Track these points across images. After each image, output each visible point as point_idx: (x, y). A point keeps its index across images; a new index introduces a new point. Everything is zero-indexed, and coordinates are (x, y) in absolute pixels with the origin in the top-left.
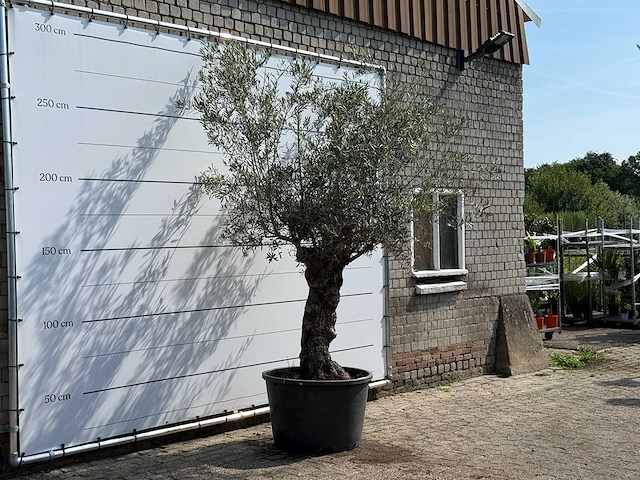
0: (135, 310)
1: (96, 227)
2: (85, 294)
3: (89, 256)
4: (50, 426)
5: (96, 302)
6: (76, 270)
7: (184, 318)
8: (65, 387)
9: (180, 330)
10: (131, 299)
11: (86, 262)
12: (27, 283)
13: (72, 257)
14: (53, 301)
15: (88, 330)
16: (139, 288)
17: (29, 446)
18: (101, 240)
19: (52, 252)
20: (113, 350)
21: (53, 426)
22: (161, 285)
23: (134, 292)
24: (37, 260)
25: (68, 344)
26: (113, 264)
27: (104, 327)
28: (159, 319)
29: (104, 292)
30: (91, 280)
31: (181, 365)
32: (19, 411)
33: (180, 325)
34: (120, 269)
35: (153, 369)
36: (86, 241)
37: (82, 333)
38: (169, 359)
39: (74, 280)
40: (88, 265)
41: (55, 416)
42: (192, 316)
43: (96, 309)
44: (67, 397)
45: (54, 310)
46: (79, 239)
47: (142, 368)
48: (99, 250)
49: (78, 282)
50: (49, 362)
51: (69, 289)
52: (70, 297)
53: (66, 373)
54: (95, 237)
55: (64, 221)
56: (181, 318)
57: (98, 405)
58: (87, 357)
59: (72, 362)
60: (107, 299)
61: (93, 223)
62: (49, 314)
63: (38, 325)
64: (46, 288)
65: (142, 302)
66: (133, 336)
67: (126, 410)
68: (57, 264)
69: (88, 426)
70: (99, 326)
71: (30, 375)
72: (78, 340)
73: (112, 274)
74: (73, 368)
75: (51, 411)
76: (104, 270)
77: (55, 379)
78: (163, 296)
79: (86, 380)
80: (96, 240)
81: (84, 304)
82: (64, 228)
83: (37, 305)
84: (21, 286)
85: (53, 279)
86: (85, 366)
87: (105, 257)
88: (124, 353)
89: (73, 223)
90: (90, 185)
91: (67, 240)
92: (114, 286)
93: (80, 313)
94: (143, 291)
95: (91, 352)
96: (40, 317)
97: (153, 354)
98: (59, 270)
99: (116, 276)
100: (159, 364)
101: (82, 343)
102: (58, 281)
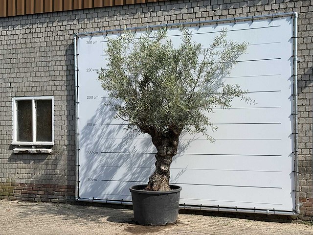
0: (123, 150)
1: (107, 116)
2: (102, 142)
3: (104, 127)
4: (89, 190)
5: (106, 145)
6: (99, 133)
7: (146, 156)
8: (95, 177)
9: (144, 161)
10: (121, 145)
11: (103, 129)
12: (82, 136)
13: (98, 127)
14: (91, 143)
15: (103, 156)
16: (124, 141)
17: (82, 195)
18: (109, 121)
19: (90, 125)
20: (113, 165)
21: (90, 190)
22: (135, 141)
23: (122, 143)
24: (85, 128)
25: (96, 160)
26: (114, 131)
27: (110, 156)
28: (134, 155)
29: (110, 141)
30: (105, 137)
31: (145, 177)
32: (79, 182)
33: (144, 159)
34: (116, 133)
35: (131, 176)
36: (103, 121)
37: (101, 157)
38: (139, 173)
39: (98, 136)
40: (104, 130)
41: (91, 187)
42: (150, 156)
43: (107, 148)
44: (95, 180)
45: (91, 147)
46: (101, 120)
47: (126, 175)
48: (108, 125)
49: (100, 137)
50: (89, 166)
51: (97, 139)
52: (97, 143)
53: (95, 171)
54: (106, 120)
55: (95, 114)
56: (144, 156)
57: (107, 186)
58: (103, 166)
59: (97, 167)
60: (111, 145)
61: (106, 114)
62: (89, 148)
63: (85, 152)
64: (89, 139)
65: (126, 147)
66: (122, 161)
67: (119, 190)
68: (92, 130)
69: (103, 193)
70: (107, 155)
71: (82, 169)
72: (99, 160)
73: (113, 135)
74: (98, 169)
75: (89, 185)
76: (110, 133)
77: (91, 173)
78: (135, 145)
79: (102, 175)
80: (107, 121)
81: (102, 146)
82: (95, 116)
83: (85, 144)
84: (80, 137)
85: (91, 136)
86: (102, 170)
87: (110, 128)
88: (117, 167)
89: (98, 115)
90: (105, 99)
91: (96, 121)
92: (114, 140)
93: (100, 149)
94: (126, 143)
95: (105, 164)
96: (86, 149)
97: (131, 170)
98: (93, 132)
99: (115, 135)
100: (133, 174)
101: (101, 161)
102: (93, 136)
